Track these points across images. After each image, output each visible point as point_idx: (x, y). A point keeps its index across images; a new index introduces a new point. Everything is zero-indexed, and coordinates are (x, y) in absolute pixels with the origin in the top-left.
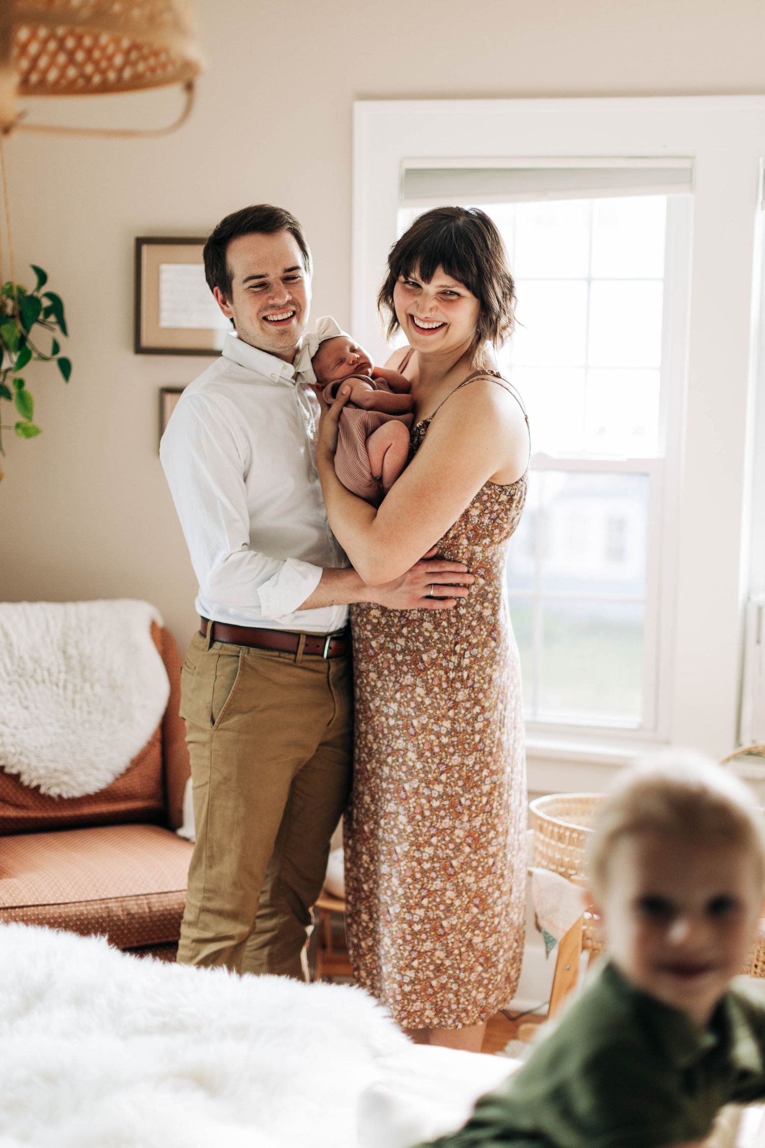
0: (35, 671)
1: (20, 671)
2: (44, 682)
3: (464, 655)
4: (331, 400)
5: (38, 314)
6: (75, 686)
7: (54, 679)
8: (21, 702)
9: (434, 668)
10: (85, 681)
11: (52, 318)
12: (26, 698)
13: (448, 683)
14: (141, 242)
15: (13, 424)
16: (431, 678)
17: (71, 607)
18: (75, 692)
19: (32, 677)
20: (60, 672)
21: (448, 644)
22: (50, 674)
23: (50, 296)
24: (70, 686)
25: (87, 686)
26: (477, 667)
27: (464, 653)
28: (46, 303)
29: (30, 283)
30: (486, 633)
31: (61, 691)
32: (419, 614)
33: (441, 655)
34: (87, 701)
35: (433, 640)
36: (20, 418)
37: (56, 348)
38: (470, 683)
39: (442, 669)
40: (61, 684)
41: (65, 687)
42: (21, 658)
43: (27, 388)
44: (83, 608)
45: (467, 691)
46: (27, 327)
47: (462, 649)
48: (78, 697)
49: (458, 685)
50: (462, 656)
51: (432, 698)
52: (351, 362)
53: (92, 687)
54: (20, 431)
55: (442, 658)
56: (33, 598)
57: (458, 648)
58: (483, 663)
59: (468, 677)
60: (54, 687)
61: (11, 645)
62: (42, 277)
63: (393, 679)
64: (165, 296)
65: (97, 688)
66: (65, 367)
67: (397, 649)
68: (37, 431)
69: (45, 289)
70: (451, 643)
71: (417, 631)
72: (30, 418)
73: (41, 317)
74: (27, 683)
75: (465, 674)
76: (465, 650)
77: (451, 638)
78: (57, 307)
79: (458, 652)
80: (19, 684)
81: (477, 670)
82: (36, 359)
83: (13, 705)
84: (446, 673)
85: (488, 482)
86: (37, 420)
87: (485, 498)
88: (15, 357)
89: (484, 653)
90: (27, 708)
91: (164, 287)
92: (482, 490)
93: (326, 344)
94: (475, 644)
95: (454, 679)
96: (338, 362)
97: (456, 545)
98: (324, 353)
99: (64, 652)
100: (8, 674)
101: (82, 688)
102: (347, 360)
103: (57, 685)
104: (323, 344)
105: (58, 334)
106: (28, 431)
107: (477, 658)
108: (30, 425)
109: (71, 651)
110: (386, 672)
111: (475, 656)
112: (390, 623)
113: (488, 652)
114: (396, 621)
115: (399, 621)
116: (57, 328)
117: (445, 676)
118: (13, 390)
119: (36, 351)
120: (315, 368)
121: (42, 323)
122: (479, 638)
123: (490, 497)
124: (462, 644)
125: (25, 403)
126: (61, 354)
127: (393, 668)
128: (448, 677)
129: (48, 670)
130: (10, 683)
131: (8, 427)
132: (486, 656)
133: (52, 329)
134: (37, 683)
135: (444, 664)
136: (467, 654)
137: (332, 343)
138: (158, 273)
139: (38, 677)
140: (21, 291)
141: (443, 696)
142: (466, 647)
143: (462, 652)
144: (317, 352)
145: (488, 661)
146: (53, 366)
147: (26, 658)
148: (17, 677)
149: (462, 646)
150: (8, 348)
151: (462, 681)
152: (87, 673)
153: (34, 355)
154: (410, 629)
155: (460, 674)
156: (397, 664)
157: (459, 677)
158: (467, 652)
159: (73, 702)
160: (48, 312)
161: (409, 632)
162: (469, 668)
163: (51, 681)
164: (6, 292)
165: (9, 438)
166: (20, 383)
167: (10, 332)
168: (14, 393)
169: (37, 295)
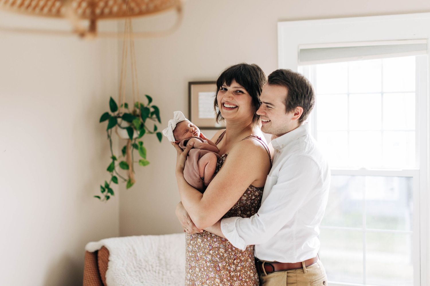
0: (146, 266)
1: (140, 266)
2: (150, 271)
3: (238, 265)
4: (183, 147)
6: (163, 272)
7: (154, 269)
8: (140, 280)
9: (224, 270)
10: (167, 270)
11: (154, 116)
12: (142, 278)
13: (230, 277)
14: (190, 84)
15: (138, 160)
16: (223, 275)
17: (162, 237)
18: (163, 275)
19: (145, 269)
20: (156, 266)
21: (231, 259)
22: (152, 267)
23: (154, 107)
24: (161, 272)
25: (168, 272)
26: (243, 271)
27: (238, 264)
28: (152, 110)
29: (145, 102)
30: (247, 255)
31: (157, 275)
32: (218, 245)
33: (227, 264)
34: (168, 279)
35: (224, 257)
36: (141, 158)
37: (156, 128)
38: (240, 278)
39: (228, 271)
40: (157, 271)
41: (159, 273)
42: (140, 260)
43: (144, 145)
44: (167, 237)
45: (239, 282)
46: (144, 120)
47: (237, 262)
48: (164, 277)
49: (235, 279)
50: (237, 266)
51: (223, 284)
52: (191, 131)
53: (170, 273)
54: (141, 163)
55: (228, 265)
56: (146, 234)
57: (235, 261)
58: (246, 269)
59: (240, 276)
60: (154, 273)
61: (136, 255)
62: (150, 99)
63: (206, 274)
64: (200, 106)
65: (173, 273)
66: (160, 136)
67: (207, 260)
68: (148, 163)
69: (152, 104)
70: (232, 259)
71: (217, 252)
72: (145, 158)
73: (150, 115)
74: (143, 271)
75: (239, 274)
76: (239, 263)
77: (232, 257)
78: (157, 111)
79: (235, 263)
80: (139, 272)
81: (243, 272)
82: (148, 133)
83: (137, 281)
84: (229, 273)
85: (251, 185)
86: (148, 158)
87: (249, 192)
88: (139, 133)
89: (247, 265)
90: (142, 282)
91: (200, 102)
92: (248, 188)
93: (179, 124)
94: (243, 260)
95: (233, 276)
96: (186, 131)
97: (236, 214)
98: (179, 128)
99: (159, 257)
100: (135, 268)
101: (166, 273)
102: (189, 130)
103: (155, 272)
104: (178, 124)
105: (157, 123)
106: (144, 163)
107: (244, 267)
108: (145, 160)
109: (162, 257)
110: (202, 269)
111: (243, 266)
112: (205, 247)
113: (248, 264)
114: (207, 247)
115: (209, 247)
116: (156, 120)
117: (229, 274)
118: (139, 146)
119: (147, 129)
120: (175, 135)
121: (151, 118)
122: (245, 257)
123: (251, 192)
124: (237, 260)
125: (143, 152)
126: (158, 131)
127: (205, 268)
128: (230, 275)
129: (152, 265)
130: (135, 272)
131: (136, 162)
132: (247, 266)
133: (155, 121)
134: (147, 271)
135: (229, 269)
136: (239, 265)
137: (182, 123)
138: (197, 97)
139: (147, 269)
140: (142, 106)
141: (228, 283)
142: (239, 261)
143: (237, 263)
144: (175, 128)
145: (249, 268)
146: (155, 136)
147: (142, 260)
148: (138, 269)
149: (237, 261)
150: (136, 129)
151: (237, 277)
152: (168, 266)
153: (147, 131)
154: (213, 251)
155: (236, 274)
156: (207, 267)
157: (235, 275)
158: (239, 264)
159: (162, 279)
160: (152, 113)
161: (213, 253)
162: (240, 271)
163: (153, 270)
164: (136, 106)
165: (137, 166)
166: (141, 143)
167: (137, 122)
168: (139, 147)
169: (148, 107)
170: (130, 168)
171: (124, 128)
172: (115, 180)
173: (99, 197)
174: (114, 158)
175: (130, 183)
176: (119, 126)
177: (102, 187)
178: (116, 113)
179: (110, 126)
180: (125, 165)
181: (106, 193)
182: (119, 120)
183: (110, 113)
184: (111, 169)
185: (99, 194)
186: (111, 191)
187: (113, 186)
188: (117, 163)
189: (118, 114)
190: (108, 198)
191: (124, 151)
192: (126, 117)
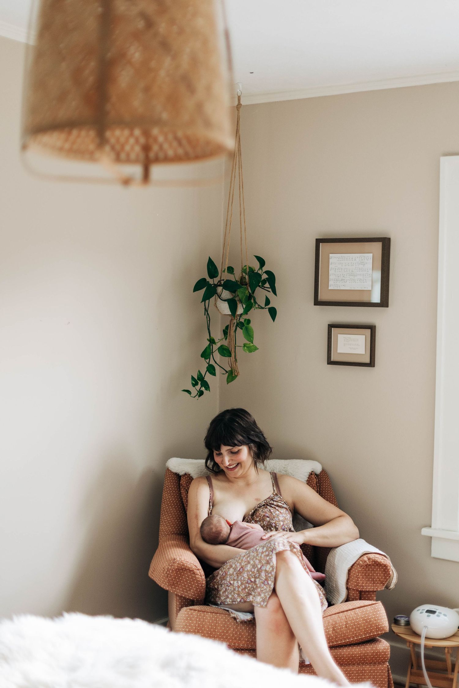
5: (259, 283)
11: (267, 285)
14: (319, 241)
15: (242, 344)
23: (268, 273)
28: (265, 276)
29: (256, 265)
36: (246, 342)
37: (268, 302)
43: (252, 325)
46: (253, 290)
54: (246, 349)
62: (262, 262)
64: (332, 272)
66: (273, 313)
68: (256, 349)
69: (265, 269)
72: (252, 341)
78: (271, 278)
82: (256, 308)
86: (256, 342)
88: (245, 306)
91: (332, 266)
105: (271, 295)
106: (250, 349)
108: (252, 345)
116: (271, 290)
119: (257, 303)
121: (263, 287)
125: (249, 334)
126: (271, 305)
131: (240, 346)
133: (268, 291)
138: (328, 259)
140: (251, 270)
146: (266, 312)
150: (240, 302)
153: (256, 305)
160: (264, 282)
164: (244, 271)
165: (240, 352)
166: (249, 321)
167: (242, 293)
168: (244, 325)
169: (260, 272)
170: (233, 355)
171: (225, 300)
172: (211, 370)
173: (188, 392)
174: (212, 341)
175: (232, 375)
176: (219, 297)
177: (193, 378)
178: (216, 280)
179: (206, 297)
180: (225, 351)
181: (198, 387)
182: (220, 289)
183: (208, 279)
184: (206, 354)
185: (190, 387)
186: (206, 385)
187: (208, 378)
188: (215, 347)
189: (220, 281)
190: (201, 393)
191: (226, 332)
192: (228, 285)
